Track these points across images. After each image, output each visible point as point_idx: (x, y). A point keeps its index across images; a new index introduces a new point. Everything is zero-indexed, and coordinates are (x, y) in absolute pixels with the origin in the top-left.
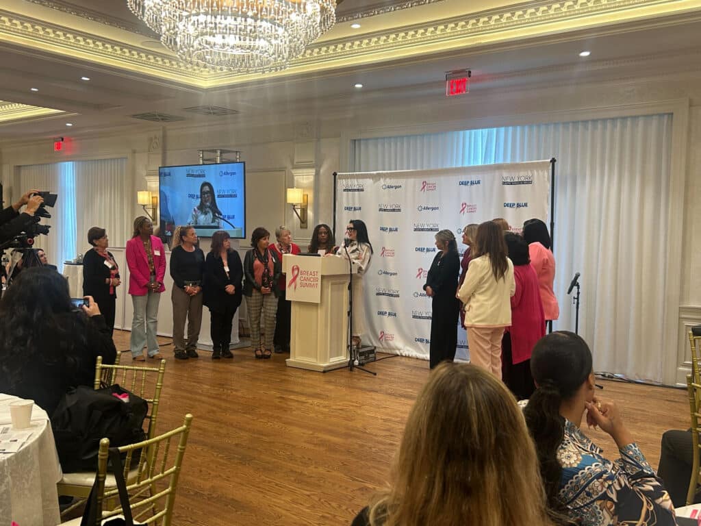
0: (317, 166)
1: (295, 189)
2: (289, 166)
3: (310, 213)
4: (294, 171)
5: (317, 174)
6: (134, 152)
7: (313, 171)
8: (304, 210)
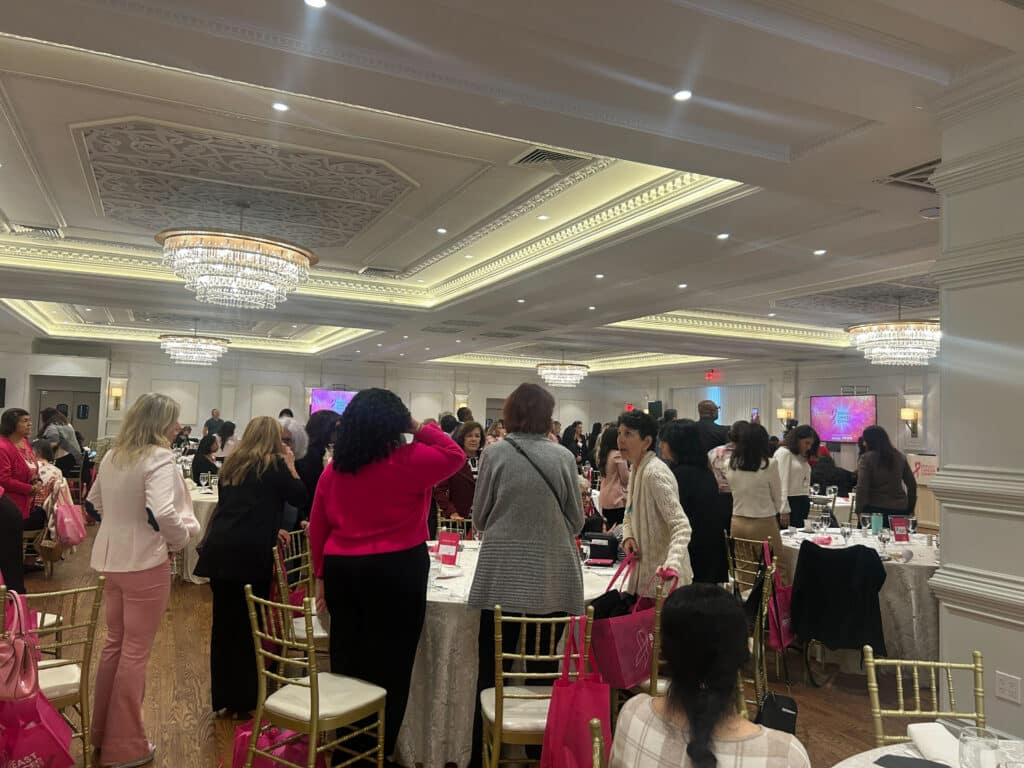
0: (925, 392)
1: (907, 410)
2: (900, 392)
3: (920, 427)
4: (906, 397)
5: (925, 399)
6: (771, 381)
7: (922, 397)
8: (915, 424)
